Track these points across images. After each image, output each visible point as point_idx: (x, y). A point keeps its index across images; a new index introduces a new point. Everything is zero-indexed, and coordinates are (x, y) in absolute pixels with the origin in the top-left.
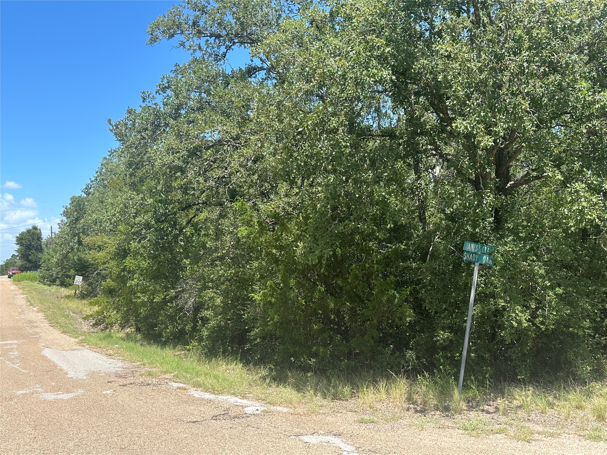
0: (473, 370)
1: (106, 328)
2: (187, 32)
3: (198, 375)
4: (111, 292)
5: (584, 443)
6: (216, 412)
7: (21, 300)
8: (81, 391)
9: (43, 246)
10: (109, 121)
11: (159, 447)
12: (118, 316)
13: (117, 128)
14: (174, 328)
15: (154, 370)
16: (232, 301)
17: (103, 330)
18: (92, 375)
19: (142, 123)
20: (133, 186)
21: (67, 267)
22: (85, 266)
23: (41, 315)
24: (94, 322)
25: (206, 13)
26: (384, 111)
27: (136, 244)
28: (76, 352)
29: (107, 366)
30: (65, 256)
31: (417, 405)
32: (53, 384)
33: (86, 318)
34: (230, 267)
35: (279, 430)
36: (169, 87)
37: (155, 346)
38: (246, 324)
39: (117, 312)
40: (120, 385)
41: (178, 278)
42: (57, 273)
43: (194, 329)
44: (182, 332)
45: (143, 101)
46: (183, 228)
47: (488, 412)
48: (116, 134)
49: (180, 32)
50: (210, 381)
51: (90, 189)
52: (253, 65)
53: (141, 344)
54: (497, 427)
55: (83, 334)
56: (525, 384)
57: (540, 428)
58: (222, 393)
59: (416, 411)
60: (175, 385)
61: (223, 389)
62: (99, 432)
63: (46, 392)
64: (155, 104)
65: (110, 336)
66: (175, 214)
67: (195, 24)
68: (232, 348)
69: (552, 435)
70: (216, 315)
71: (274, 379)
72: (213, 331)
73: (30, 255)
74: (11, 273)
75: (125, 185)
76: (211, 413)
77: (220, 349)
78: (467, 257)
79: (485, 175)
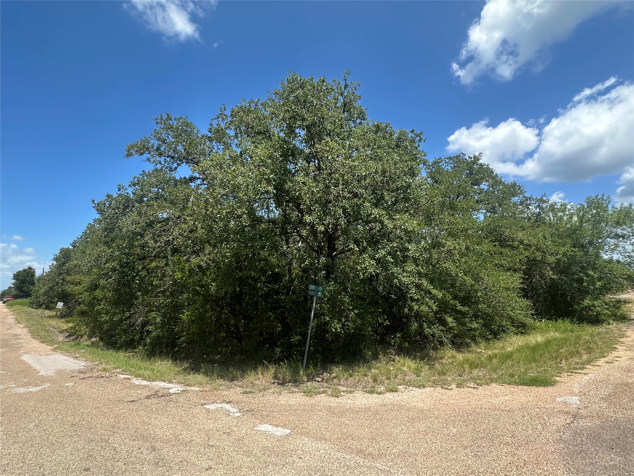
0: (312, 357)
1: (77, 338)
2: (152, 153)
3: (140, 369)
4: (83, 313)
5: (366, 395)
6: (149, 393)
7: (11, 319)
8: (48, 385)
9: (36, 281)
10: (93, 201)
11: (102, 421)
12: (87, 329)
13: (99, 206)
14: (126, 338)
15: (108, 367)
16: (167, 319)
17: (74, 340)
18: (60, 373)
19: (116, 204)
20: (106, 243)
21: (52, 296)
22: (66, 295)
23: (25, 330)
24: (68, 334)
25: (166, 144)
26: (271, 209)
27: (104, 281)
28: (50, 356)
29: (73, 365)
30: (51, 288)
31: (279, 380)
32: (26, 380)
33: (62, 332)
34: (168, 298)
35: (191, 402)
36: (138, 184)
37: (111, 351)
38: (177, 334)
39: (87, 327)
40: (81, 379)
41: (133, 304)
42: (44, 300)
43: (141, 338)
44: (133, 340)
45: (119, 191)
46: (139, 272)
47: (318, 382)
48: (97, 210)
49: (148, 152)
50: (149, 372)
51: (76, 243)
52: (194, 176)
53: (102, 349)
54: (322, 389)
55: (59, 343)
56: (338, 364)
57: (344, 389)
58: (155, 381)
59: (279, 384)
60: (122, 376)
61: (156, 378)
62: (57, 414)
63: (18, 386)
64: (127, 193)
65: (79, 344)
66: (134, 262)
67: (158, 149)
68: (166, 350)
69: (350, 392)
70: (156, 329)
71: (193, 369)
72: (153, 339)
73: (24, 287)
74: (6, 300)
75: (101, 242)
76: (145, 394)
77: (157, 351)
78: (311, 293)
79: (321, 247)
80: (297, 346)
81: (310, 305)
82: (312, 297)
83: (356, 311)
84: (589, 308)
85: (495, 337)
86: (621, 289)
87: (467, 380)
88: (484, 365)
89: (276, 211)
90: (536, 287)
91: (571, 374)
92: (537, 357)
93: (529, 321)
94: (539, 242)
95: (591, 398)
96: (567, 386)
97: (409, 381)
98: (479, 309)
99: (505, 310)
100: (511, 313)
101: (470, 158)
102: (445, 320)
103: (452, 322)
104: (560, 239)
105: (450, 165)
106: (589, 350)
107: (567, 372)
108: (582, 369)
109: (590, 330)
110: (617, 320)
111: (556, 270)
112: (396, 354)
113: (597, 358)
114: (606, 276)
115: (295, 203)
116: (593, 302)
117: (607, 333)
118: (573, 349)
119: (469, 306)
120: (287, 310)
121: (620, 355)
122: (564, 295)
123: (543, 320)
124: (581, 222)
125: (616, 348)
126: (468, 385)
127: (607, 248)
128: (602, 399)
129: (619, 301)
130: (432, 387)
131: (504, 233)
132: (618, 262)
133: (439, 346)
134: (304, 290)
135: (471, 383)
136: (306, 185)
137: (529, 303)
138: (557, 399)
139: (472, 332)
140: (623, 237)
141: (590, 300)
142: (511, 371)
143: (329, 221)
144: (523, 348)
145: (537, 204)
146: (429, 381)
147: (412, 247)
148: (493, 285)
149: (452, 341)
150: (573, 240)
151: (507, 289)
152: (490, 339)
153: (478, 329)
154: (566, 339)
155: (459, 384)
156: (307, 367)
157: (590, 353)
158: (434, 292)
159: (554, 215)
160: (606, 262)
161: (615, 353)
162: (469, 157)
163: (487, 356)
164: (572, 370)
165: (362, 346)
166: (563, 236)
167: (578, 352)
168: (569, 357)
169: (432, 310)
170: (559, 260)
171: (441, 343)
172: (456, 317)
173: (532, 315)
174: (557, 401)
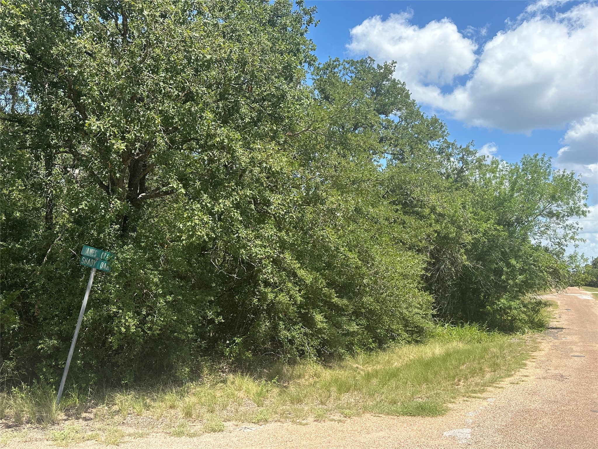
0: (76, 377)
5: (168, 439)
31: (8, 419)
47: (85, 420)
59: (7, 427)
78: (85, 262)
79: (116, 181)
80: (50, 357)
81: (83, 285)
82: (89, 270)
83: (170, 298)
84: (504, 310)
85: (380, 347)
86: (544, 286)
87: (331, 410)
88: (358, 387)
89: (30, 102)
90: (444, 277)
91: (467, 399)
92: (430, 376)
93: (429, 325)
94: (456, 212)
95: (485, 431)
96: (461, 415)
97: (245, 414)
98: (363, 304)
99: (397, 307)
100: (405, 311)
101: (379, 67)
102: (312, 319)
103: (322, 322)
104: (484, 211)
105: (350, 74)
106: (495, 367)
107: (463, 396)
108: (483, 391)
109: (500, 341)
110: (533, 328)
111: (472, 254)
112: (230, 371)
113: (502, 377)
114: (529, 268)
115: (70, 89)
116: (510, 302)
117: (519, 345)
118: (476, 365)
119: (350, 299)
120: (36, 291)
121: (528, 374)
122: (476, 291)
123: (446, 325)
124: (512, 189)
125: (525, 365)
126: (332, 417)
127: (536, 230)
128: (498, 430)
129: (539, 303)
130: (279, 421)
131: (411, 193)
132: (546, 250)
133: (298, 358)
134: (74, 256)
135: (337, 414)
136: (95, 59)
137: (431, 298)
138: (445, 433)
139: (348, 338)
140: (558, 216)
141: (507, 299)
142: (394, 395)
143: (135, 135)
144: (414, 363)
145: (461, 156)
146: (276, 413)
147: (275, 199)
148: (387, 268)
149: (318, 351)
150: (499, 214)
151: (405, 276)
152: (373, 350)
153: (358, 334)
154: (469, 352)
155: (319, 416)
156: (66, 395)
157: (495, 371)
158: (301, 273)
159: (481, 176)
160: (532, 249)
161: (523, 371)
162: (378, 65)
163: (365, 375)
164: (470, 394)
165: (173, 358)
166: (487, 208)
167: (481, 369)
168: (469, 376)
169: (296, 301)
170: (477, 240)
171: (302, 354)
172: (329, 314)
173: (434, 316)
174: (444, 435)
